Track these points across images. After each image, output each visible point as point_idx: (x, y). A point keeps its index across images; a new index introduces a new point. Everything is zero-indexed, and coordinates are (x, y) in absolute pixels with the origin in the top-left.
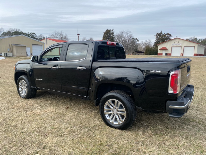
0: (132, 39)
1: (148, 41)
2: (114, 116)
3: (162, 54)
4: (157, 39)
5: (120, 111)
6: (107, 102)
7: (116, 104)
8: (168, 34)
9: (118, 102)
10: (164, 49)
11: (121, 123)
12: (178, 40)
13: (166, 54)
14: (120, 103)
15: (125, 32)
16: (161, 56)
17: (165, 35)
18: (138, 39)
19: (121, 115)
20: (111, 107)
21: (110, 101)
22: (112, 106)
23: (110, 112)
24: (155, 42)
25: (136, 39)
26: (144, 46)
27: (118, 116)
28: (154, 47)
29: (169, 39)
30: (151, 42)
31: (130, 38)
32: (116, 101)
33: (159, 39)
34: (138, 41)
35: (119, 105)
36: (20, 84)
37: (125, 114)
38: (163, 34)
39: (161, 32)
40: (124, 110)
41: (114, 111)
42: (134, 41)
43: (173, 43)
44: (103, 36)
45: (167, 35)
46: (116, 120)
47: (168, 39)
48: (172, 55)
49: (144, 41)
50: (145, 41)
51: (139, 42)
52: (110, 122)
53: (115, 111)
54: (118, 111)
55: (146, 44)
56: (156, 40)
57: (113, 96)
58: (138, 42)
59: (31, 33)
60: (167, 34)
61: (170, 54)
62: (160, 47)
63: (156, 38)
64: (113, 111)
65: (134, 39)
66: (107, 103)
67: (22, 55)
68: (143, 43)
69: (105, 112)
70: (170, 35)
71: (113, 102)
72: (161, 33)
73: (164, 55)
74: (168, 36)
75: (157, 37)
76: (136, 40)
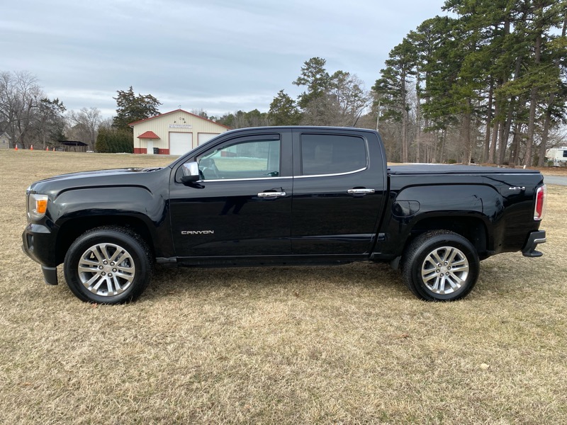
0: (42, 101)
1: (89, 110)
3: (144, 151)
4: (121, 108)
8: (150, 97)
10: (150, 136)
12: (183, 116)
13: (157, 151)
16: (143, 154)
17: (142, 99)
18: (62, 104)
24: (117, 117)
25: (56, 102)
29: (154, 110)
30: (100, 114)
31: (34, 98)
33: (127, 109)
34: (63, 109)
38: (136, 95)
39: (131, 90)
42: (48, 108)
43: (173, 123)
45: (146, 100)
47: (150, 110)
48: (172, 153)
49: (77, 111)
50: (80, 112)
51: (65, 113)
55: (82, 117)
56: (118, 111)
58: (61, 113)
60: (147, 97)
61: (167, 152)
62: (139, 130)
63: (119, 106)
65: (50, 103)
68: (73, 117)
70: (155, 100)
72: (132, 94)
73: (150, 152)
74: (148, 102)
75: (120, 102)
76: (56, 107)
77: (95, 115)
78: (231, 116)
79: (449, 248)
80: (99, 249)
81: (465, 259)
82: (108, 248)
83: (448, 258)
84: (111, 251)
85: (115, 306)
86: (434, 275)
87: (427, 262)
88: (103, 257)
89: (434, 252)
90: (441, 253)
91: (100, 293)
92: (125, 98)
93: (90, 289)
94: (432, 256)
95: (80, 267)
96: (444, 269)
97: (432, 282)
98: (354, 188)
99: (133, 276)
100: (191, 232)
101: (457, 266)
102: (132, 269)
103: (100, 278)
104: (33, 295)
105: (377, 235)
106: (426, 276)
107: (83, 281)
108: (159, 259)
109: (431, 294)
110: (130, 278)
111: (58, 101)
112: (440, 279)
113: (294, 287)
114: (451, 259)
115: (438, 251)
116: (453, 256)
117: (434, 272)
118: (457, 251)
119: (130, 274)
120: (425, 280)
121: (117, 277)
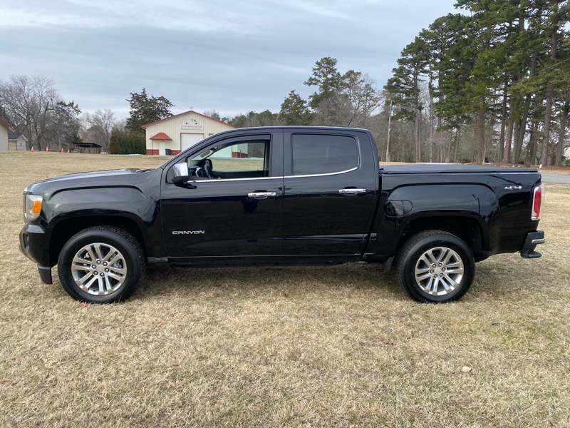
0: (58, 103)
1: (103, 112)
3: (157, 152)
4: (134, 110)
5: (449, 269)
7: (442, 255)
8: (162, 99)
10: (162, 138)
12: (193, 114)
13: (169, 152)
16: (155, 156)
17: (154, 101)
18: (77, 107)
19: (450, 275)
20: (428, 263)
21: (423, 257)
24: (130, 119)
25: (71, 104)
28: (128, 130)
29: (166, 111)
30: (113, 116)
31: (50, 101)
33: (140, 111)
34: (78, 112)
38: (149, 97)
39: (144, 92)
40: (459, 263)
41: (435, 271)
42: (63, 111)
43: (184, 124)
45: (159, 102)
46: (441, 287)
47: (162, 111)
49: (92, 113)
50: (95, 114)
51: (79, 116)
55: (97, 120)
56: (131, 113)
58: (76, 116)
60: (160, 99)
62: (151, 132)
63: (133, 107)
64: (432, 271)
65: (66, 106)
68: (88, 120)
69: (416, 277)
70: (167, 102)
72: (144, 96)
73: (162, 153)
74: (161, 104)
75: (133, 104)
76: (71, 109)
77: (110, 117)
78: (243, 117)
79: (444, 249)
80: (93, 248)
81: (461, 261)
82: (102, 248)
83: (443, 260)
84: (105, 251)
85: (104, 305)
86: (427, 276)
87: (422, 261)
88: (97, 257)
89: (429, 252)
90: (436, 253)
91: (91, 292)
92: (138, 100)
93: (81, 287)
94: (427, 255)
95: (73, 265)
96: (438, 270)
97: (425, 282)
98: (345, 188)
99: (124, 277)
100: (182, 232)
101: (452, 268)
102: (124, 271)
103: (92, 276)
104: (25, 294)
105: (369, 235)
106: (419, 275)
107: (76, 279)
108: (151, 259)
109: (423, 295)
110: (122, 279)
111: (73, 103)
112: (434, 280)
113: (285, 287)
114: (445, 261)
115: (433, 252)
116: (448, 257)
117: (427, 272)
118: (452, 252)
119: (121, 275)
120: (418, 279)
121: (109, 277)
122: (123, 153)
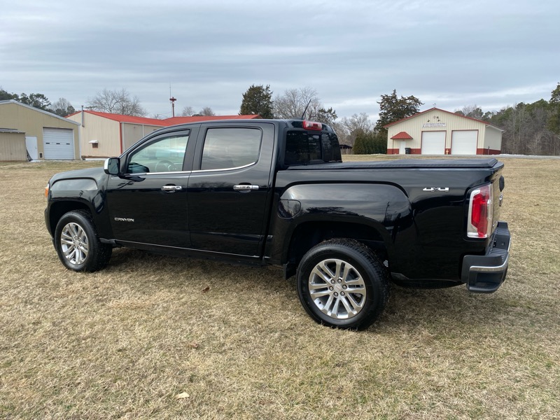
0: (319, 111)
1: (359, 116)
2: (335, 299)
3: (397, 151)
4: (383, 111)
5: (350, 287)
6: (316, 267)
7: (338, 269)
8: (412, 98)
9: (343, 265)
10: (403, 137)
11: (355, 313)
12: (437, 114)
13: (409, 151)
14: (348, 266)
15: (300, 92)
16: (395, 155)
17: (403, 101)
18: (334, 113)
19: (353, 295)
20: (326, 278)
21: (322, 264)
22: (329, 277)
23: (325, 293)
24: (379, 121)
25: (330, 111)
26: (350, 129)
27: (347, 298)
28: (377, 132)
29: (415, 110)
30: (368, 119)
31: (313, 109)
32: (339, 262)
33: (389, 112)
34: (335, 117)
35: (346, 272)
36: (64, 234)
37: (363, 291)
38: (399, 98)
39: (394, 93)
40: (360, 280)
41: (335, 288)
42: (323, 117)
43: (426, 122)
44: (243, 104)
45: (408, 101)
46: (342, 308)
47: (411, 111)
48: (424, 152)
49: (349, 118)
50: (351, 118)
51: (337, 120)
52: (328, 316)
53: (338, 287)
54: (344, 286)
55: (355, 124)
56: (380, 114)
57: (330, 251)
58: (333, 121)
59: (31, 96)
60: (409, 99)
61: (419, 151)
62: (393, 132)
63: (382, 109)
64: (331, 288)
65: (325, 112)
66: (315, 270)
67: (14, 157)
68: (346, 124)
69: (312, 293)
70: (417, 101)
71: (332, 266)
72: (394, 97)
73: (402, 152)
74: (410, 104)
75: (383, 106)
76: (330, 115)
77: (365, 119)
78: (510, 109)
92: (387, 100)
111: (331, 110)
122: (365, 154)
